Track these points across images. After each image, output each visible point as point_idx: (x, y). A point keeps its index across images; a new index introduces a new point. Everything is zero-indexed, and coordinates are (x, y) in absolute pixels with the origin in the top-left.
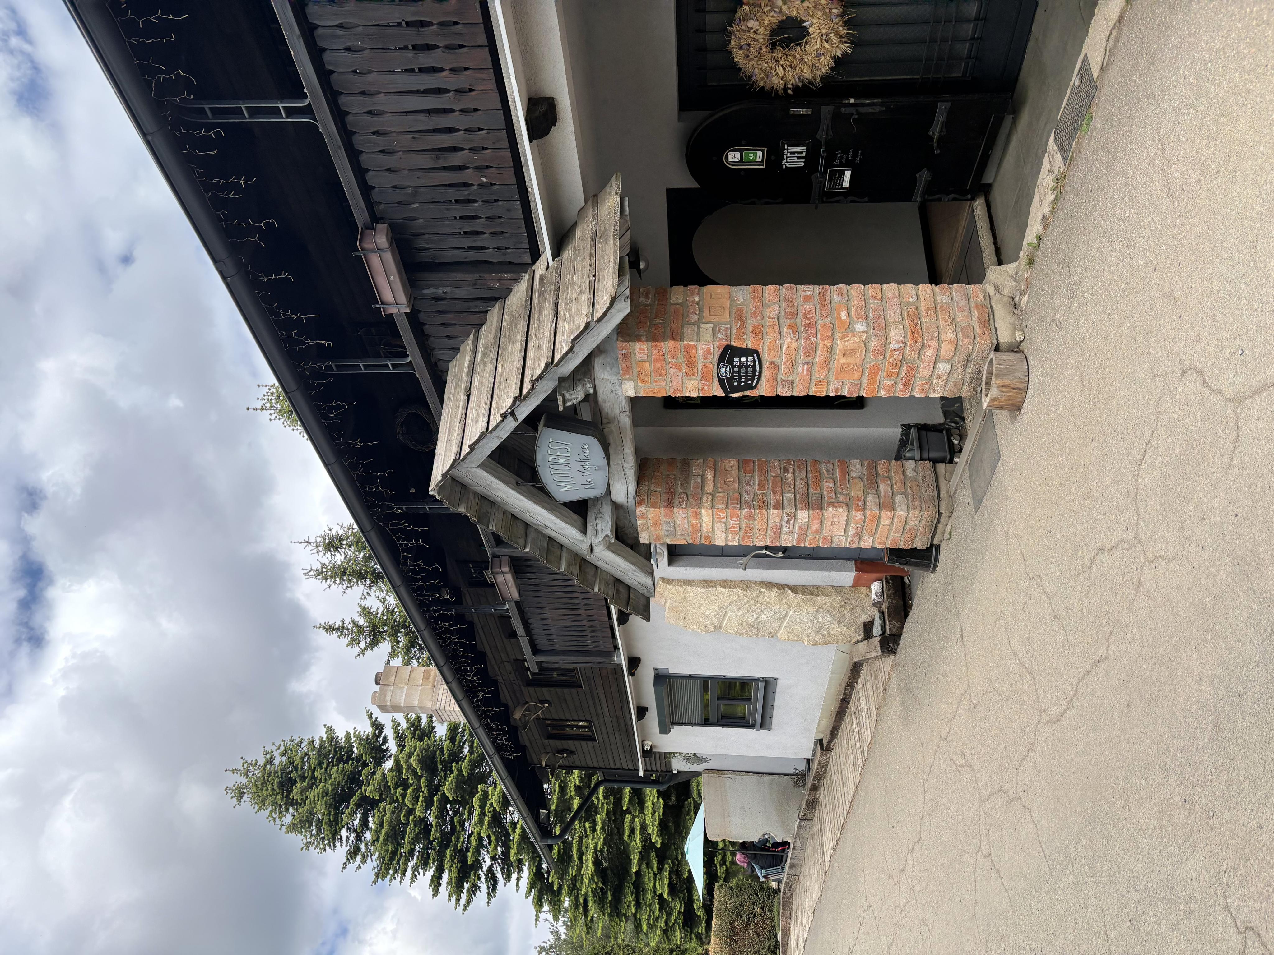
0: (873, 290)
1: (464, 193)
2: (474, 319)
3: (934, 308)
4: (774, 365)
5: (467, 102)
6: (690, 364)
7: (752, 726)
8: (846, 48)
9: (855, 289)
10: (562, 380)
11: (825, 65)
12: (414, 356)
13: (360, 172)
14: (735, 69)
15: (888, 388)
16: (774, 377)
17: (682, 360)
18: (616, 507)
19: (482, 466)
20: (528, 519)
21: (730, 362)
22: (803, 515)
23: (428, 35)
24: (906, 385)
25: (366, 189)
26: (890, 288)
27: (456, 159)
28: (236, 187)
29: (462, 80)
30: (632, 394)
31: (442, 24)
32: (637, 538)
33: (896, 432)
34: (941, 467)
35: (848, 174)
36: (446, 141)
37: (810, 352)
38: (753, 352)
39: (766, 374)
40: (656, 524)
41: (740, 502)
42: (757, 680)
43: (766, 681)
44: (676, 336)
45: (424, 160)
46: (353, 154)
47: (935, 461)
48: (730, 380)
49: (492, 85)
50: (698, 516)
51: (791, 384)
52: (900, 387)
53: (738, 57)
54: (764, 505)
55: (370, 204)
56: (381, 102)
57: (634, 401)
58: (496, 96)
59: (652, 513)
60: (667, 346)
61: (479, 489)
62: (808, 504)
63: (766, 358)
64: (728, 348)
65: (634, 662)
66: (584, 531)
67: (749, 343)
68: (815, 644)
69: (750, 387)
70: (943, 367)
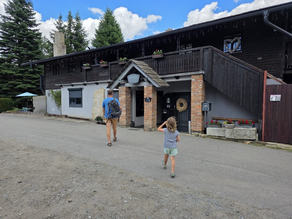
0: (156, 115)
1: (168, 67)
2: (150, 66)
3: (154, 122)
4: (149, 104)
5: (179, 69)
6: (149, 94)
7: (70, 104)
8: (180, 111)
9: (156, 113)
10: (147, 78)
11: (178, 109)
12: (145, 57)
13: (171, 55)
14: (178, 99)
15: (145, 117)
16: (147, 104)
17: (149, 93)
18: (124, 84)
19: (133, 66)
20: (124, 72)
21: (149, 99)
22: (125, 109)
23: (186, 65)
24: (146, 119)
25: (169, 55)
26: (156, 117)
27: (172, 67)
28: (170, 39)
29: (181, 69)
30: (144, 87)
31: (187, 67)
32: (120, 87)
33: (134, 121)
34: (130, 126)
35: (166, 113)
36: (174, 66)
37: (150, 108)
38: (150, 101)
39: (147, 103)
40: (122, 89)
41: (126, 101)
42: (82, 105)
43: (82, 106)
44: (152, 93)
45: (172, 63)
46: (173, 54)
47: (131, 125)
48: (147, 99)
49: (180, 72)
50: (124, 95)
51: (146, 106)
52: (145, 118)
53: (179, 99)
54: (126, 104)
55: (167, 55)
56: (179, 59)
57: (143, 87)
58: (179, 72)
59: (125, 89)
60: (151, 91)
61: (129, 66)
62: (126, 109)
63: (150, 103)
64: (151, 99)
65: (85, 85)
66: (122, 79)
67: (151, 101)
68: (92, 113)
69: (145, 101)
70: (148, 123)
